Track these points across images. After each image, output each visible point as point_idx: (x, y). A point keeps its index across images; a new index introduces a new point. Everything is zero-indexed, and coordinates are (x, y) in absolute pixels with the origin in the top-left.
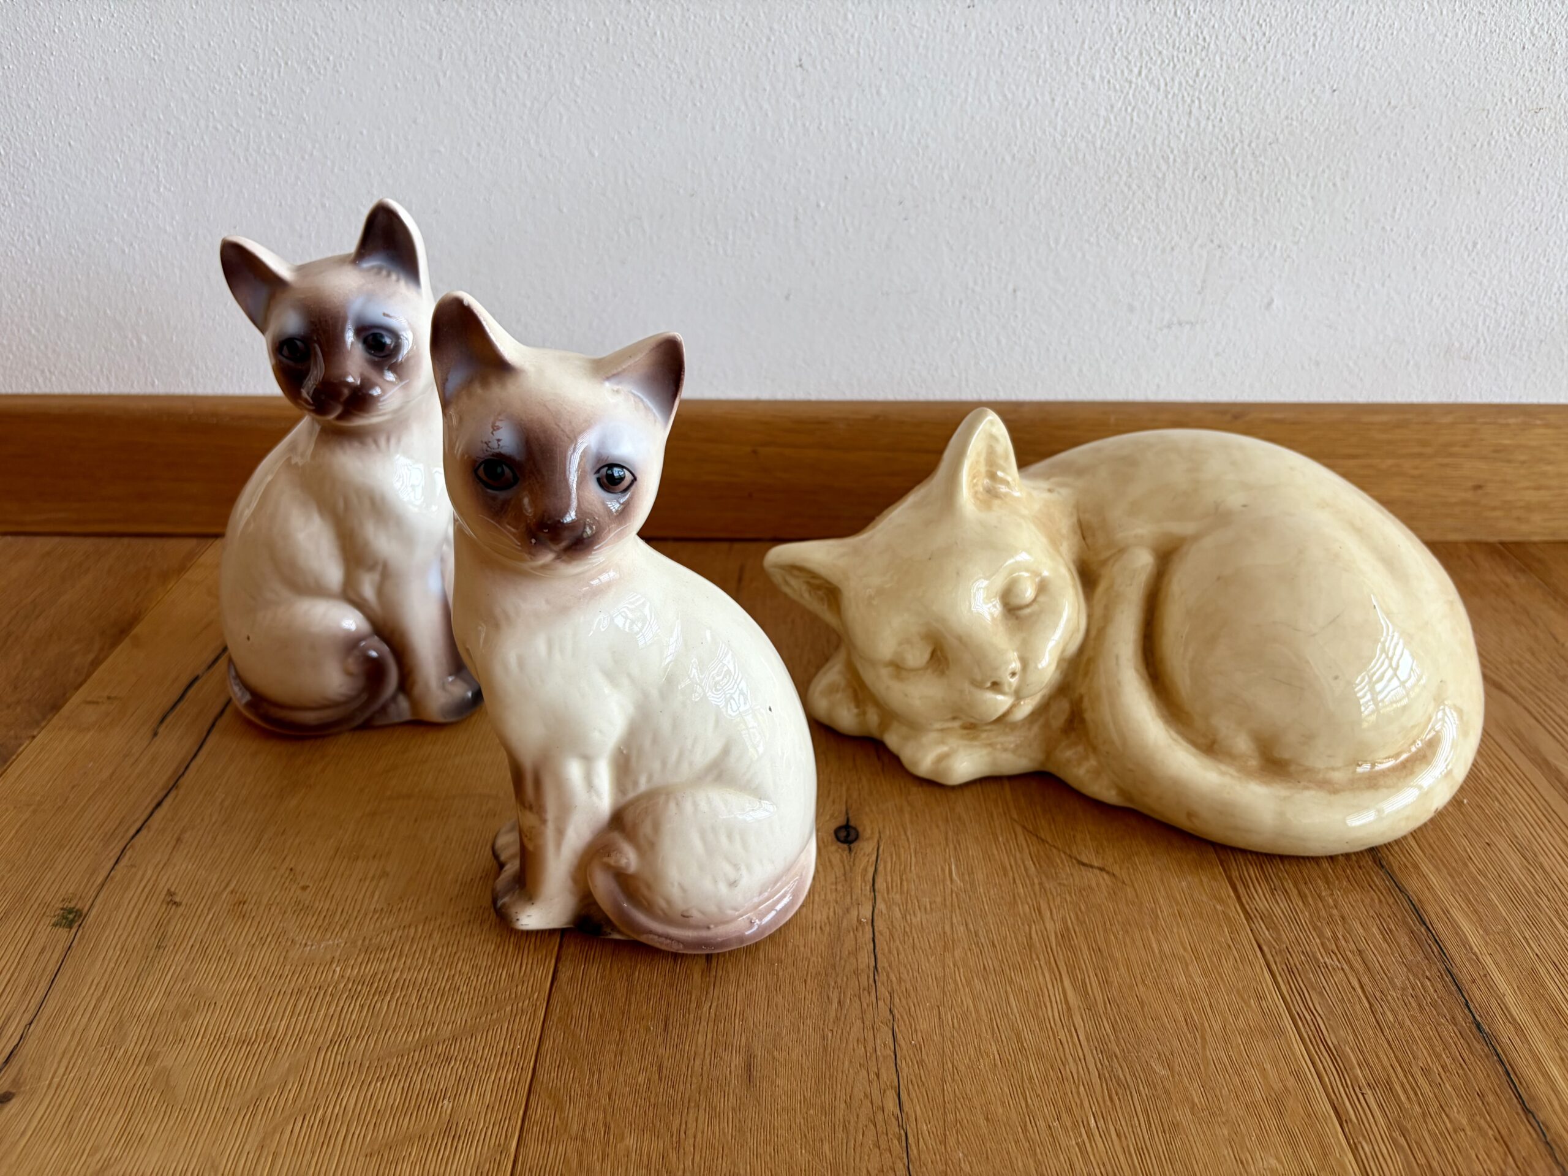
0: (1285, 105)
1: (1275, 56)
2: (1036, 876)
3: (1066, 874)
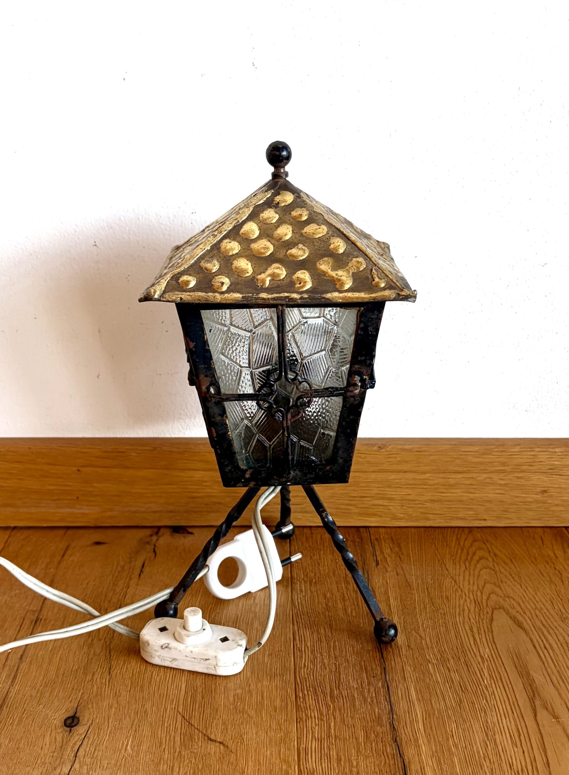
2: (179, 747)
3: (198, 745)
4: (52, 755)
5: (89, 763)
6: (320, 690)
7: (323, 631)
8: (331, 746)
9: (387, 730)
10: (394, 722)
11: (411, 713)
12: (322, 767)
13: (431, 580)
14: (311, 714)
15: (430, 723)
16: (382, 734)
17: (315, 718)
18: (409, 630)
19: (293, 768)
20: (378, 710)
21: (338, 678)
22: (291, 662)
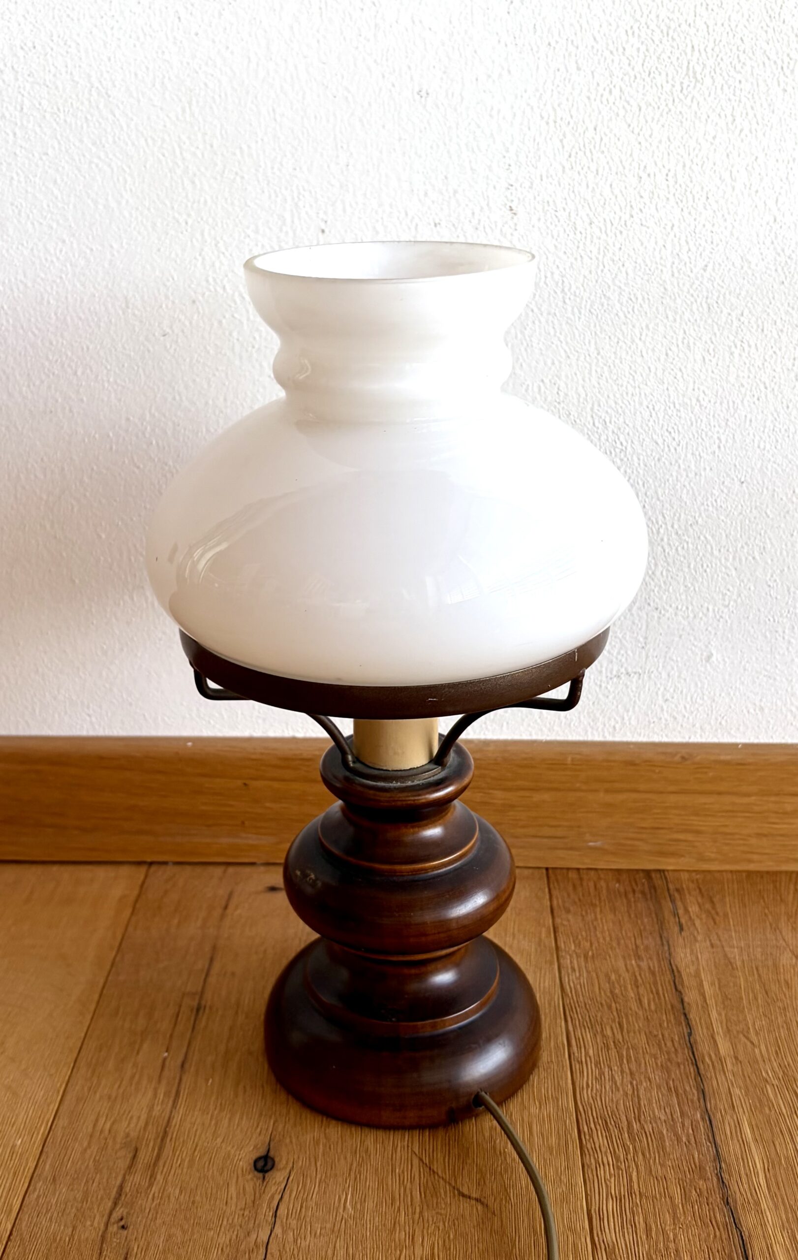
0: (700, 494)
1: (686, 456)
2: (419, 1206)
3: (446, 1204)
4: (242, 1213)
5: (295, 1227)
6: (613, 1123)
7: (609, 1033)
8: (635, 1209)
9: (713, 1186)
10: (722, 1174)
11: (746, 1161)
12: (625, 1240)
13: (762, 955)
14: (602, 1158)
15: (775, 1176)
16: (708, 1192)
17: (609, 1165)
18: (735, 1032)
19: (583, 1240)
20: (699, 1155)
21: (637, 1104)
22: (567, 1079)
